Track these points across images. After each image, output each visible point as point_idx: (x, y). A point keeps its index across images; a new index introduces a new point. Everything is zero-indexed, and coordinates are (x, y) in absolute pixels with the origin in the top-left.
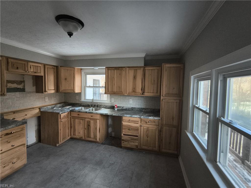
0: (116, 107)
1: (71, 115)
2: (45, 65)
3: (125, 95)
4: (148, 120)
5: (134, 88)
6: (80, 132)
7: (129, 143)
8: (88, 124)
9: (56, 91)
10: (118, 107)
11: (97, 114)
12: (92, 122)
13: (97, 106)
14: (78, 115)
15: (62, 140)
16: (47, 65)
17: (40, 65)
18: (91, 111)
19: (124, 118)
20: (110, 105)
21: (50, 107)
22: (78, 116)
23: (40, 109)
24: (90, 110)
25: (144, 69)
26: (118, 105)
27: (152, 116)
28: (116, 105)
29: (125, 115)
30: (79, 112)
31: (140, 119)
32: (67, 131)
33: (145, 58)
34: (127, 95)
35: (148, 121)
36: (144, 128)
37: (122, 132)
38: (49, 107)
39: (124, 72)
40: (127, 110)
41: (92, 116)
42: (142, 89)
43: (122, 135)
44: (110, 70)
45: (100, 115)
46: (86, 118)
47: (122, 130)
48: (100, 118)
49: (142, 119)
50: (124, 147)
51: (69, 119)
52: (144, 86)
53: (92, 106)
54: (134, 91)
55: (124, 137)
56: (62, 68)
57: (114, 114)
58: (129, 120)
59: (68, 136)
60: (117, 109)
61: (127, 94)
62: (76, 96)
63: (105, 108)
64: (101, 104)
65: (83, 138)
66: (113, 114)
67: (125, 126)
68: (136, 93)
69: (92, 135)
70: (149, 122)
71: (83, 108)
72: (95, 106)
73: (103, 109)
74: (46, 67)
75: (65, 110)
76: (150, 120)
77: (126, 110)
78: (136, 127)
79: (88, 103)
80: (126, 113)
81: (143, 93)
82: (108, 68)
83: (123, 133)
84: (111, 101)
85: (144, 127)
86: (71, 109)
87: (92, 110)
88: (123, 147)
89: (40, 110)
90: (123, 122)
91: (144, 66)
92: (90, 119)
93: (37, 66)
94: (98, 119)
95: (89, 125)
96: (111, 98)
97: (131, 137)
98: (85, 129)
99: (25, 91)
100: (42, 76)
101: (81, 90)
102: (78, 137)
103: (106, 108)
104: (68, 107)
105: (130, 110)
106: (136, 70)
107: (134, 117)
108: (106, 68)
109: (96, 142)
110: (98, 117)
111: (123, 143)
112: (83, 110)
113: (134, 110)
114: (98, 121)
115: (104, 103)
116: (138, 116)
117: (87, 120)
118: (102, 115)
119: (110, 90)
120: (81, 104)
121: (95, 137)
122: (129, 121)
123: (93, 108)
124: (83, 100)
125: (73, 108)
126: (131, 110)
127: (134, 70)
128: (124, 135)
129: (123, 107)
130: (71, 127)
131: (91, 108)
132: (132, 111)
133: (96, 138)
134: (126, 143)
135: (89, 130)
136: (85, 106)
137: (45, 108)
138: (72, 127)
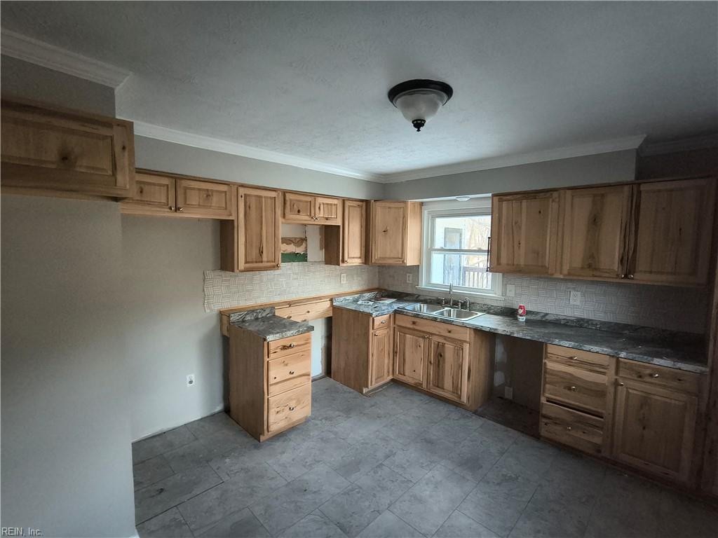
0: (521, 311)
1: (397, 323)
2: (344, 201)
3: (555, 276)
4: (648, 368)
5: (592, 257)
6: (417, 369)
7: (568, 432)
8: (438, 352)
9: (364, 261)
10: (528, 313)
11: (464, 326)
12: (449, 347)
13: (464, 305)
14: (414, 323)
15: (376, 379)
16: (349, 199)
17: (335, 202)
18: (446, 317)
19: (551, 349)
20: (502, 304)
21: (350, 298)
22: (412, 326)
23: (331, 300)
24: (442, 314)
25: (635, 192)
26: (529, 308)
27: (668, 356)
28: (521, 307)
29: (556, 341)
30: (417, 316)
31: (614, 360)
32: (386, 361)
33: (639, 151)
34: (562, 277)
35: (648, 372)
36: (628, 392)
37: (544, 391)
38: (348, 298)
39: (555, 205)
40: (560, 324)
41: (450, 332)
42: (626, 258)
43: (543, 400)
44: (508, 200)
45: (472, 332)
46: (432, 334)
47: (544, 385)
48: (472, 341)
49: (625, 363)
50: (547, 438)
51: (392, 332)
52: (635, 251)
53: (447, 303)
54: (590, 266)
55: (549, 409)
56: (378, 203)
57: (518, 332)
58: (571, 358)
59: (389, 375)
60: (525, 318)
61: (564, 275)
62: (408, 275)
63: (485, 311)
64: (473, 301)
65: (424, 385)
66: (513, 333)
67: (554, 373)
68: (598, 273)
69: (448, 384)
70: (651, 375)
71: (424, 307)
72: (455, 304)
73: (479, 314)
74: (347, 203)
75: (383, 308)
76: (658, 371)
77: (556, 323)
78: (597, 384)
79: (437, 295)
80: (556, 333)
81: (630, 273)
82: (500, 197)
83: (547, 395)
84: (504, 294)
85: (630, 391)
86: (396, 307)
87: (450, 315)
88: (542, 439)
89: (332, 305)
90: (546, 361)
91: (637, 178)
92: (445, 338)
93: (331, 205)
94: (465, 341)
95: (441, 356)
96: (505, 285)
97: (577, 412)
98: (430, 362)
99: (306, 261)
100: (339, 226)
101: (420, 260)
102: (411, 381)
103: (488, 313)
104: (388, 301)
105: (572, 327)
106: (603, 195)
107: (590, 351)
108: (494, 198)
109: (457, 404)
110: (467, 336)
111: (546, 424)
112: (425, 311)
113: (586, 327)
114: (466, 347)
115: (483, 298)
116: (607, 350)
117: (435, 339)
118: (478, 331)
119: (504, 261)
120: (419, 296)
121: (457, 389)
122: (570, 361)
123: (452, 310)
124: (423, 284)
125: (401, 305)
126: (576, 326)
127: (595, 196)
128: (548, 401)
129: (547, 314)
130: (395, 353)
131: (446, 308)
132: (579, 329)
133: (459, 393)
134: (558, 428)
135: (441, 366)
136: (429, 301)
137: (342, 299)
138: (397, 352)
